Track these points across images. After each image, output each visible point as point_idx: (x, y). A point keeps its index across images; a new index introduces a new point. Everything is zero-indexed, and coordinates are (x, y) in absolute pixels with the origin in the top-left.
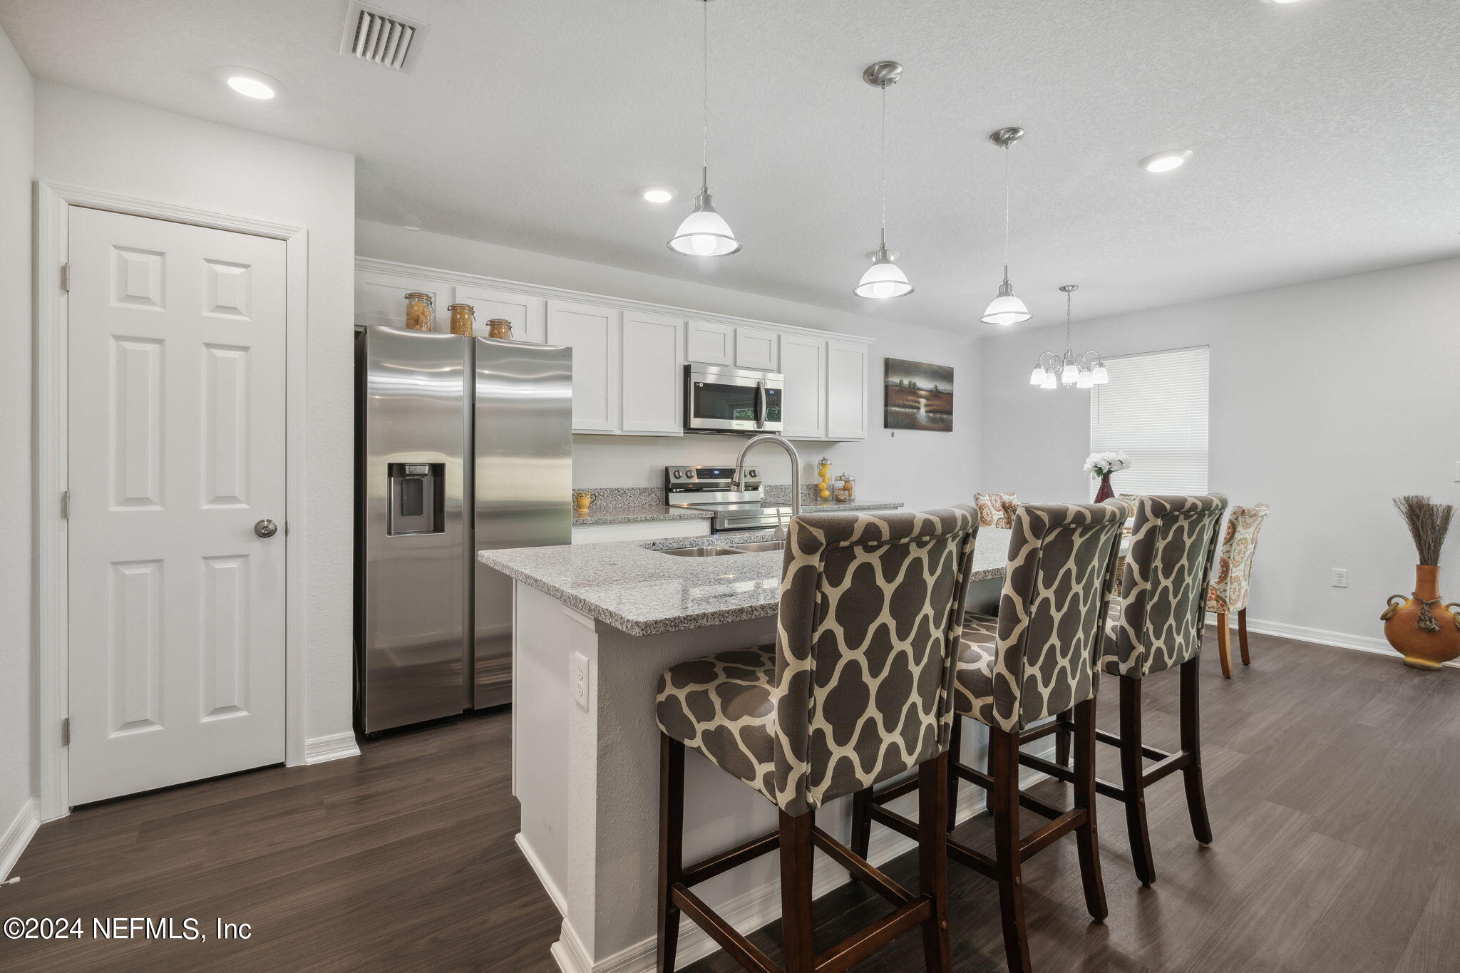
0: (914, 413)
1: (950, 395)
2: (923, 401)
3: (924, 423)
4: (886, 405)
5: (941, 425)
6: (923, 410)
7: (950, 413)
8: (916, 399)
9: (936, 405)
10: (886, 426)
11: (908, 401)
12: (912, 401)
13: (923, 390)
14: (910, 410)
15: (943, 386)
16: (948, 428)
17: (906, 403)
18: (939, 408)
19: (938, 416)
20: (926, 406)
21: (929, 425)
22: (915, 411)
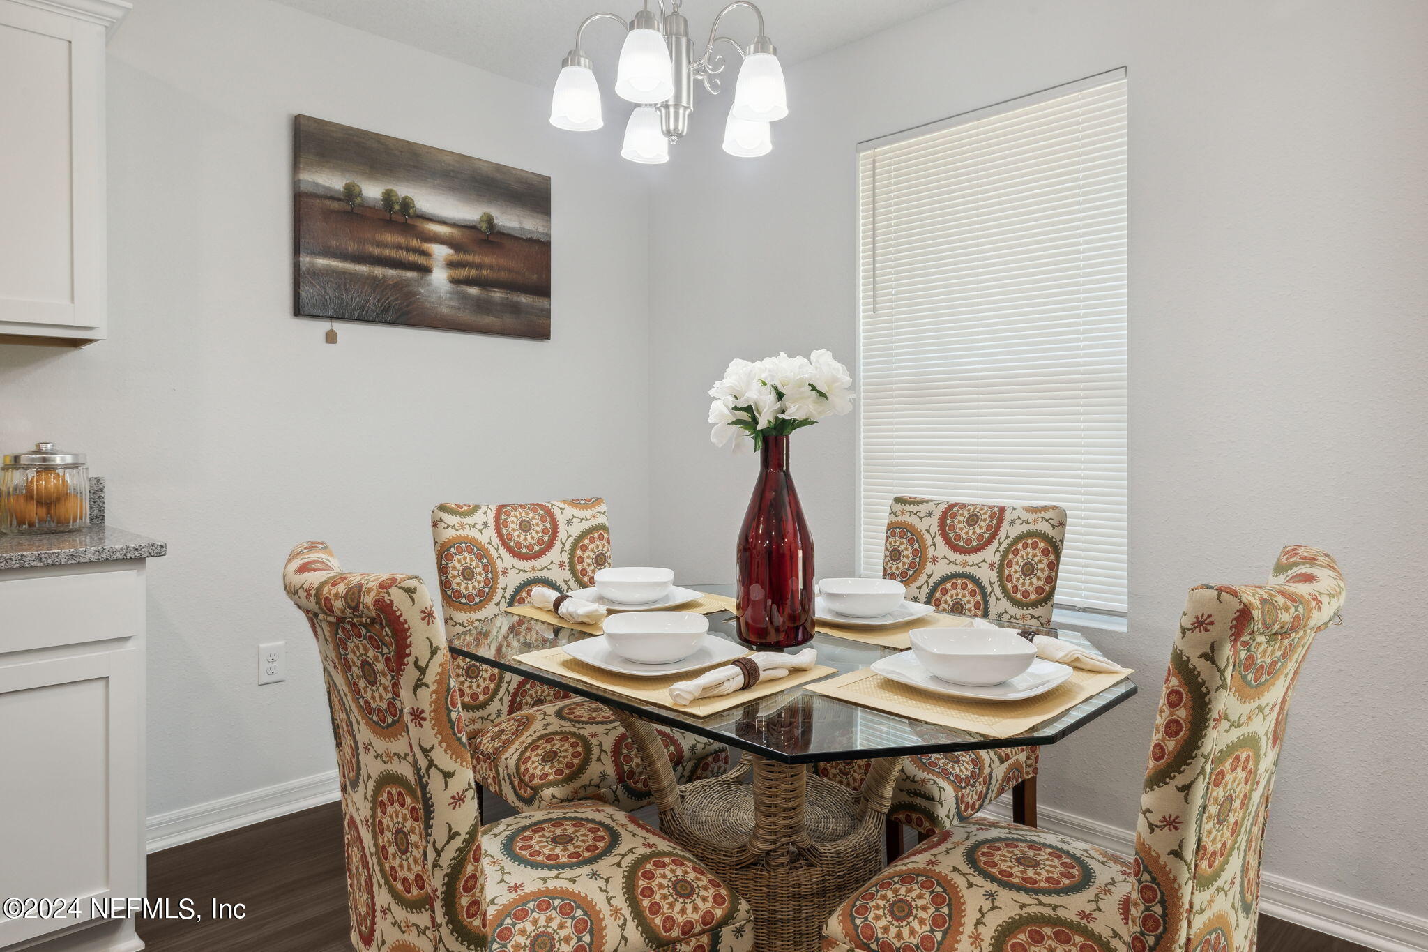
0: (407, 282)
1: (543, 246)
2: (441, 252)
3: (444, 310)
4: (296, 251)
5: (509, 320)
6: (440, 277)
7: (543, 290)
8: (415, 243)
9: (491, 267)
10: (299, 310)
11: (386, 246)
12: (399, 247)
13: (442, 222)
14: (391, 272)
15: (510, 220)
16: (540, 331)
17: (375, 251)
18: (503, 276)
19: (498, 295)
20: (451, 265)
21: (466, 316)
22: (410, 274)
